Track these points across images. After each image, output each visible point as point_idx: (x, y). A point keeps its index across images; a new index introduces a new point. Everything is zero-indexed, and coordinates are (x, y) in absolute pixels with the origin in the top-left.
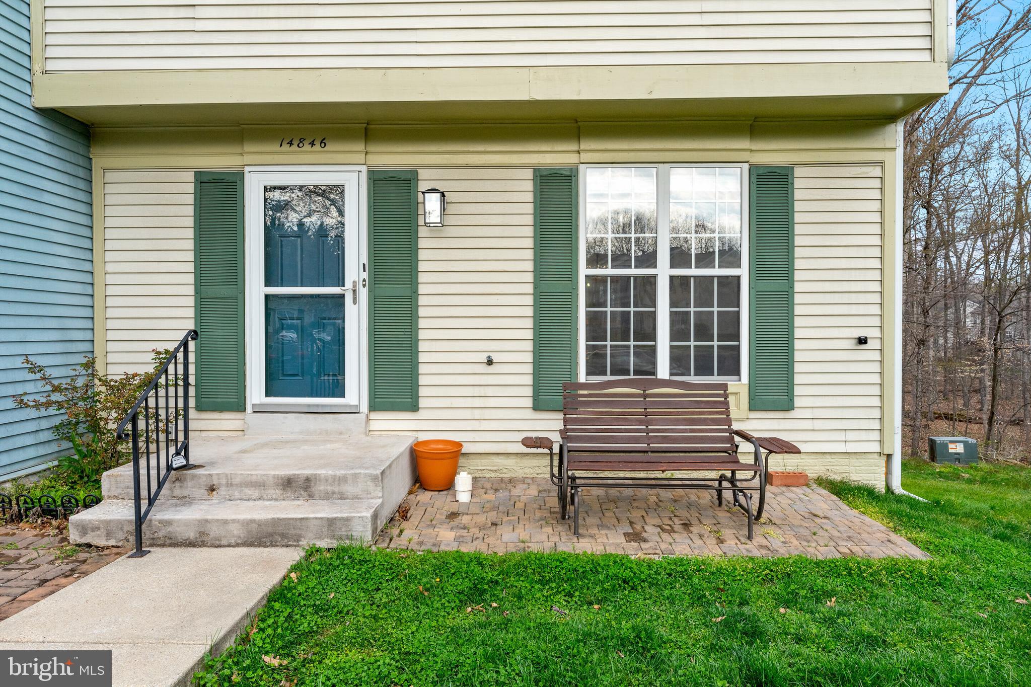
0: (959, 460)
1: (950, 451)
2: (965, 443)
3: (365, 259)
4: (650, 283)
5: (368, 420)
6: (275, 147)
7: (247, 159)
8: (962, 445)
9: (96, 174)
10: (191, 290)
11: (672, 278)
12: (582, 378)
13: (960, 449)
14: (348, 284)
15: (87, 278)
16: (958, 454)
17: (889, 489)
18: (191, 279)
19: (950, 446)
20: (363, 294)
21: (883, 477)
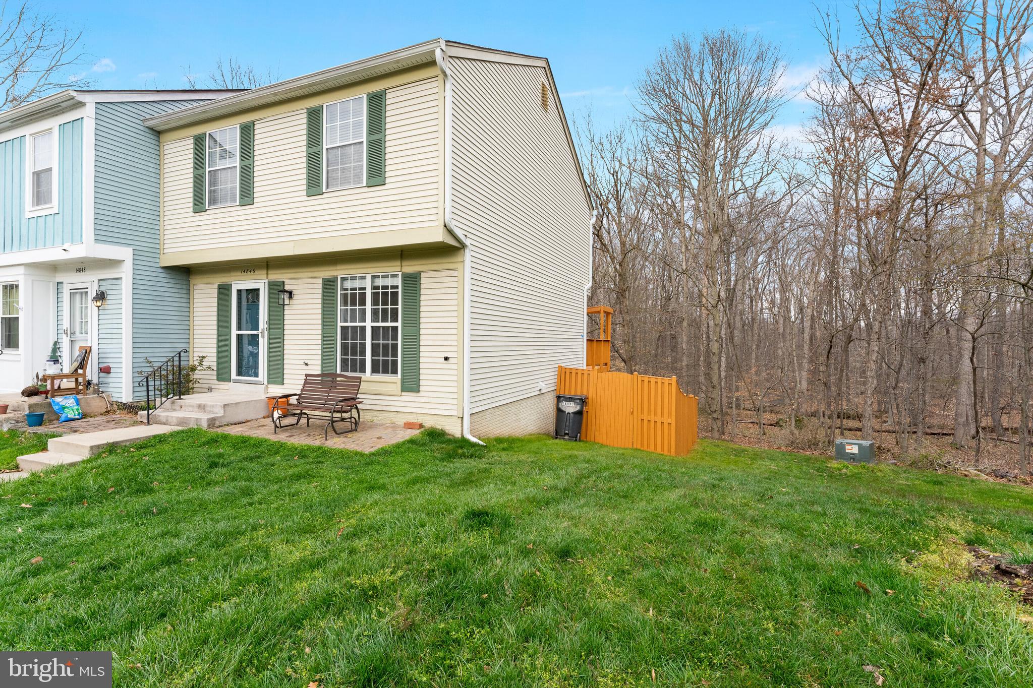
0: (854, 459)
1: (847, 451)
2: (860, 446)
3: (266, 319)
4: (363, 329)
5: (267, 387)
6: (239, 273)
7: (232, 279)
8: (857, 447)
9: (191, 286)
10: (216, 332)
11: (372, 327)
12: (339, 372)
13: (855, 450)
14: (260, 330)
15: (187, 327)
16: (853, 454)
17: (463, 436)
18: (216, 327)
19: (847, 447)
20: (266, 333)
21: (460, 429)
